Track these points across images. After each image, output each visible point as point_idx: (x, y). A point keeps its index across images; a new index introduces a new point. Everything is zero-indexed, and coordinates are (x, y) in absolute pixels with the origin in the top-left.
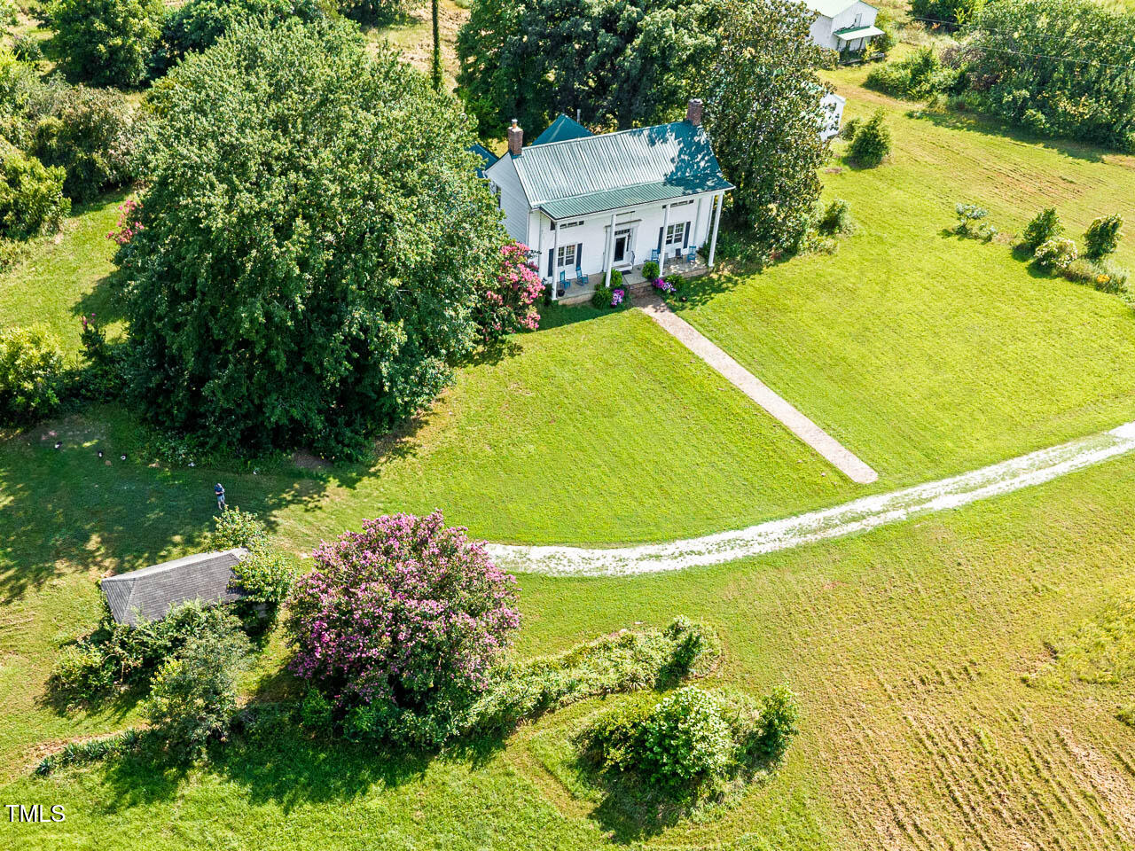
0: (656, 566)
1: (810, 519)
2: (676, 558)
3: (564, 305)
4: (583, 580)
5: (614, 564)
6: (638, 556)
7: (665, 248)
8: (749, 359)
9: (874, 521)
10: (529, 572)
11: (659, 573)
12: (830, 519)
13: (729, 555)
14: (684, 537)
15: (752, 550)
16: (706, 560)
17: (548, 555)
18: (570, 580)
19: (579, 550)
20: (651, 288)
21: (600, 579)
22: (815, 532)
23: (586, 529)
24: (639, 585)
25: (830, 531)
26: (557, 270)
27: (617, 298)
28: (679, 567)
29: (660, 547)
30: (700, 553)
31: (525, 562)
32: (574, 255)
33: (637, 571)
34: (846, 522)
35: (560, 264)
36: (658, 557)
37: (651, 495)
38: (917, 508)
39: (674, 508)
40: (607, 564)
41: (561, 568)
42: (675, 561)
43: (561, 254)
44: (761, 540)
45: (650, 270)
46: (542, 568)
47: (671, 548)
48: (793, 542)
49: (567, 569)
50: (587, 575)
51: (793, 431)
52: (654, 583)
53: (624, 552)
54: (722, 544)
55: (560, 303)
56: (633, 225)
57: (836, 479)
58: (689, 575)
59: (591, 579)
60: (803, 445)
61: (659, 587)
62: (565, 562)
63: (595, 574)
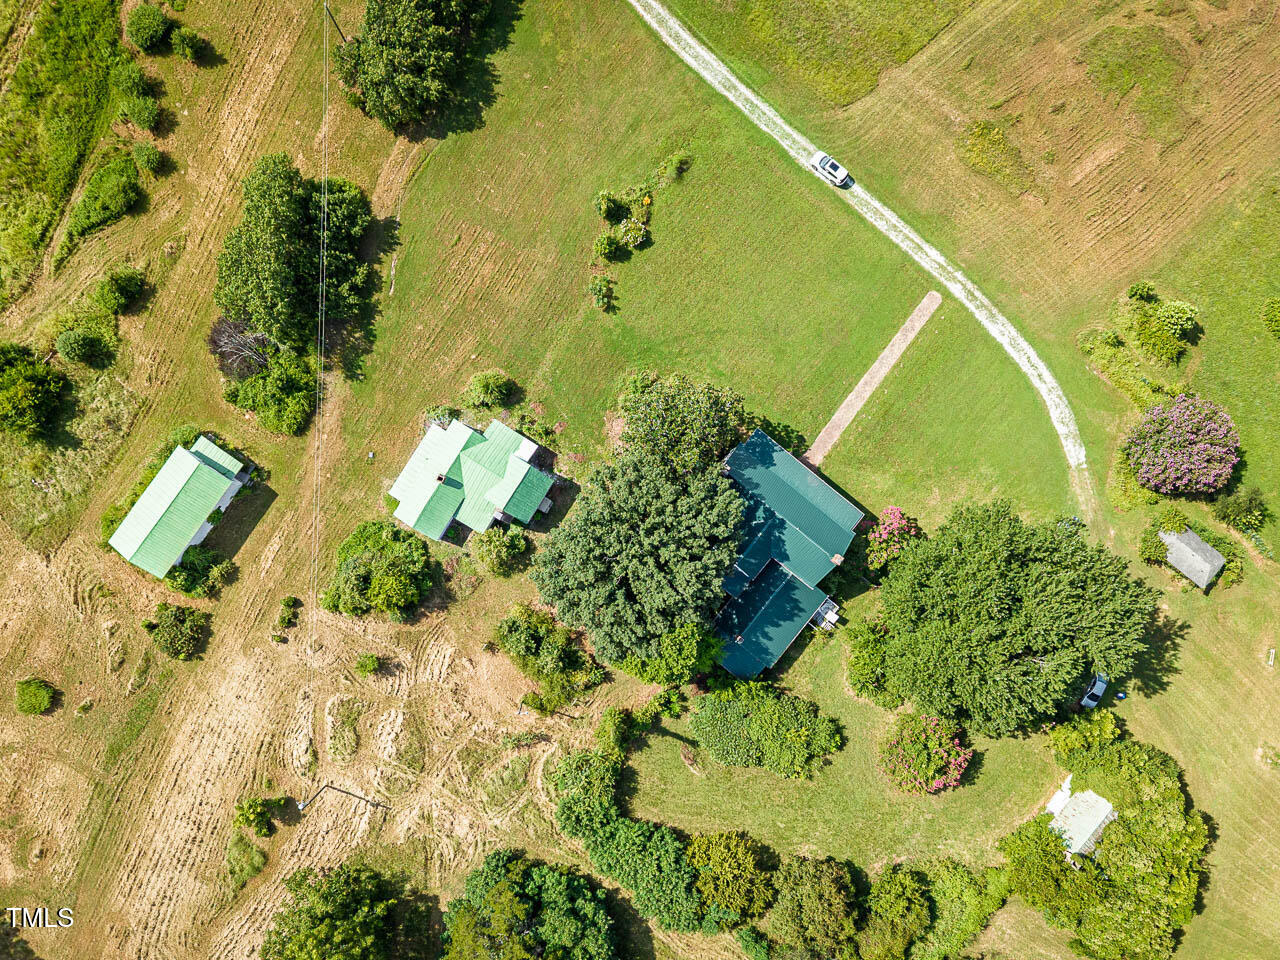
1: (981, 316)
9: (970, 285)
12: (977, 307)
16: (1032, 353)
21: (1066, 396)
22: (990, 311)
25: (986, 304)
34: (976, 298)
38: (949, 268)
44: (1007, 333)
48: (1001, 318)
62: (1063, 415)
63: (1064, 399)
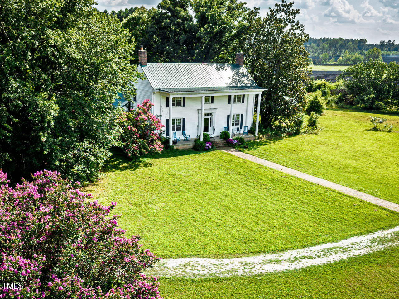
0: (279, 268)
1: (383, 234)
2: (293, 261)
3: (177, 149)
4: (219, 280)
5: (242, 268)
6: (261, 261)
7: (231, 127)
8: (295, 166)
10: (167, 277)
11: (283, 272)
13: (337, 258)
14: (293, 248)
15: (352, 254)
17: (183, 264)
18: (205, 280)
19: (210, 259)
20: (226, 144)
21: (233, 278)
23: (212, 246)
24: (268, 282)
26: (171, 133)
27: (208, 145)
28: (298, 267)
29: (277, 255)
30: (311, 258)
31: (163, 270)
32: (181, 125)
33: (263, 272)
35: (173, 129)
36: (278, 262)
37: (258, 225)
39: (277, 231)
40: (236, 268)
41: (196, 272)
42: (293, 264)
43: (173, 123)
44: (355, 247)
45: (225, 135)
46: (179, 272)
47: (286, 255)
49: (202, 272)
50: (221, 276)
51: (341, 192)
52: (281, 280)
53: (249, 259)
54: (326, 251)
55: (175, 148)
56: (213, 111)
57: (387, 213)
58: (309, 272)
59: (225, 279)
60: (352, 198)
61: (288, 283)
